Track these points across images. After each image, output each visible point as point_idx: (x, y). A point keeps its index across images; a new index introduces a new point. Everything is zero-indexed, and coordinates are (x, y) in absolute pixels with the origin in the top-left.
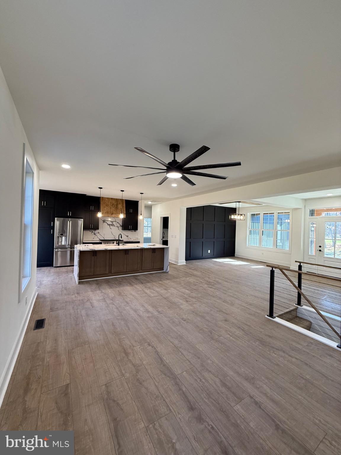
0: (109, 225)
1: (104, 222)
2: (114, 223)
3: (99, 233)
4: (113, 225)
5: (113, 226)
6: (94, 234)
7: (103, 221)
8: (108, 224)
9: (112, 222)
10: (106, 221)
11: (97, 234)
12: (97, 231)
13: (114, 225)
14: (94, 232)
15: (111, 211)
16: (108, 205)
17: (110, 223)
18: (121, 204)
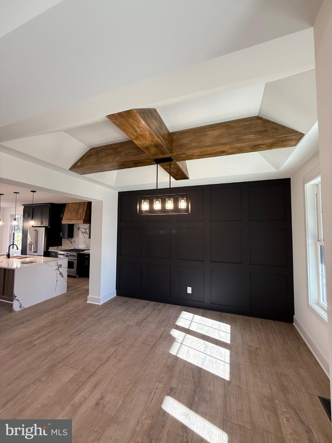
0: (83, 232)
1: (79, 230)
3: (74, 241)
5: (86, 233)
6: (71, 242)
7: (78, 228)
8: (82, 232)
9: (85, 229)
10: (80, 229)
11: (73, 242)
12: (72, 240)
14: (71, 240)
15: (71, 217)
16: (71, 211)
17: (83, 230)
18: (82, 208)
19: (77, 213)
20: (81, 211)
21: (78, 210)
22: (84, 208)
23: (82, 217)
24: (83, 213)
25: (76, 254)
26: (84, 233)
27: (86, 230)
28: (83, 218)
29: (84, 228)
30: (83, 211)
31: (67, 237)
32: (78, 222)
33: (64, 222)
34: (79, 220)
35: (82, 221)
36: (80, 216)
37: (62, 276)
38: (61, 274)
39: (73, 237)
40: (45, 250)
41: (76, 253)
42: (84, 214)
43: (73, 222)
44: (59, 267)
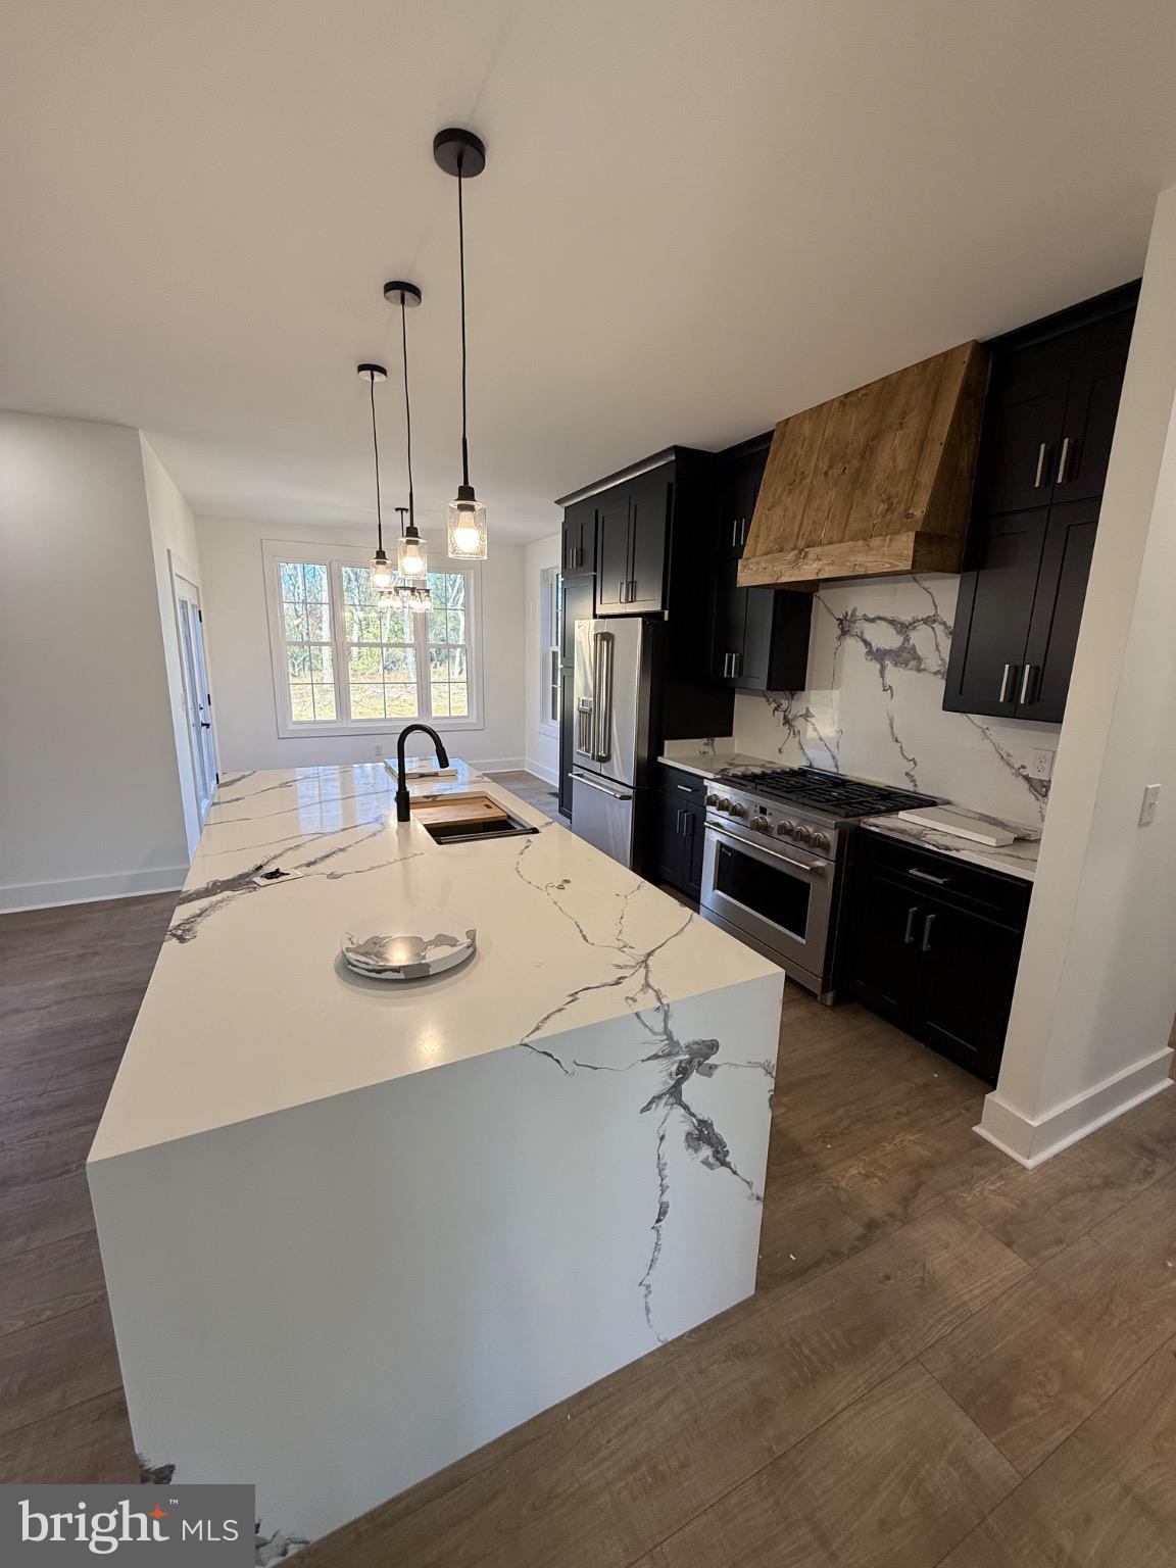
0: (878, 655)
1: (844, 633)
2: (921, 639)
3: (807, 715)
4: (905, 656)
6: (787, 721)
7: (841, 621)
8: (870, 652)
9: (903, 628)
10: (861, 625)
11: (799, 723)
13: (919, 659)
15: (807, 527)
16: (804, 476)
17: (885, 638)
18: (913, 423)
19: (858, 482)
20: (894, 452)
21: (868, 451)
22: (931, 415)
23: (901, 509)
24: (915, 465)
25: (830, 836)
26: (889, 664)
27: (907, 639)
28: (919, 512)
29: (892, 622)
30: (923, 443)
31: (762, 682)
32: (860, 559)
33: (749, 574)
34: (876, 542)
35: (905, 543)
36: (883, 507)
37: (721, 1157)
38: (703, 1135)
39: (803, 689)
40: (645, 754)
41: (832, 821)
42: (928, 477)
43: (815, 566)
44: (683, 1072)
